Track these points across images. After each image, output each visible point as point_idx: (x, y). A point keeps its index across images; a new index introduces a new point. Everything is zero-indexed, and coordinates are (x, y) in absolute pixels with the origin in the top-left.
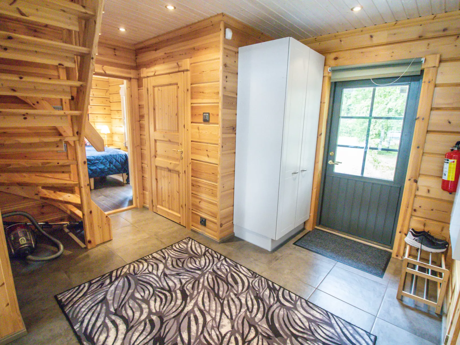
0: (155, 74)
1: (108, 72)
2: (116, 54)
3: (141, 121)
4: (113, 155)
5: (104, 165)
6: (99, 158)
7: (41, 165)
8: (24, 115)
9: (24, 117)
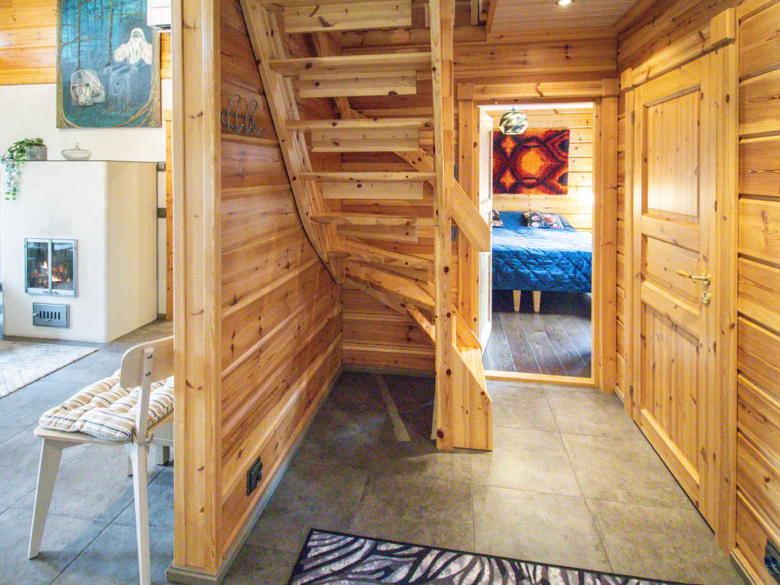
0: (648, 75)
1: (546, 94)
2: (569, 55)
3: (619, 188)
4: (585, 253)
5: (563, 270)
6: (556, 254)
7: (384, 263)
8: (358, 181)
9: (358, 183)
